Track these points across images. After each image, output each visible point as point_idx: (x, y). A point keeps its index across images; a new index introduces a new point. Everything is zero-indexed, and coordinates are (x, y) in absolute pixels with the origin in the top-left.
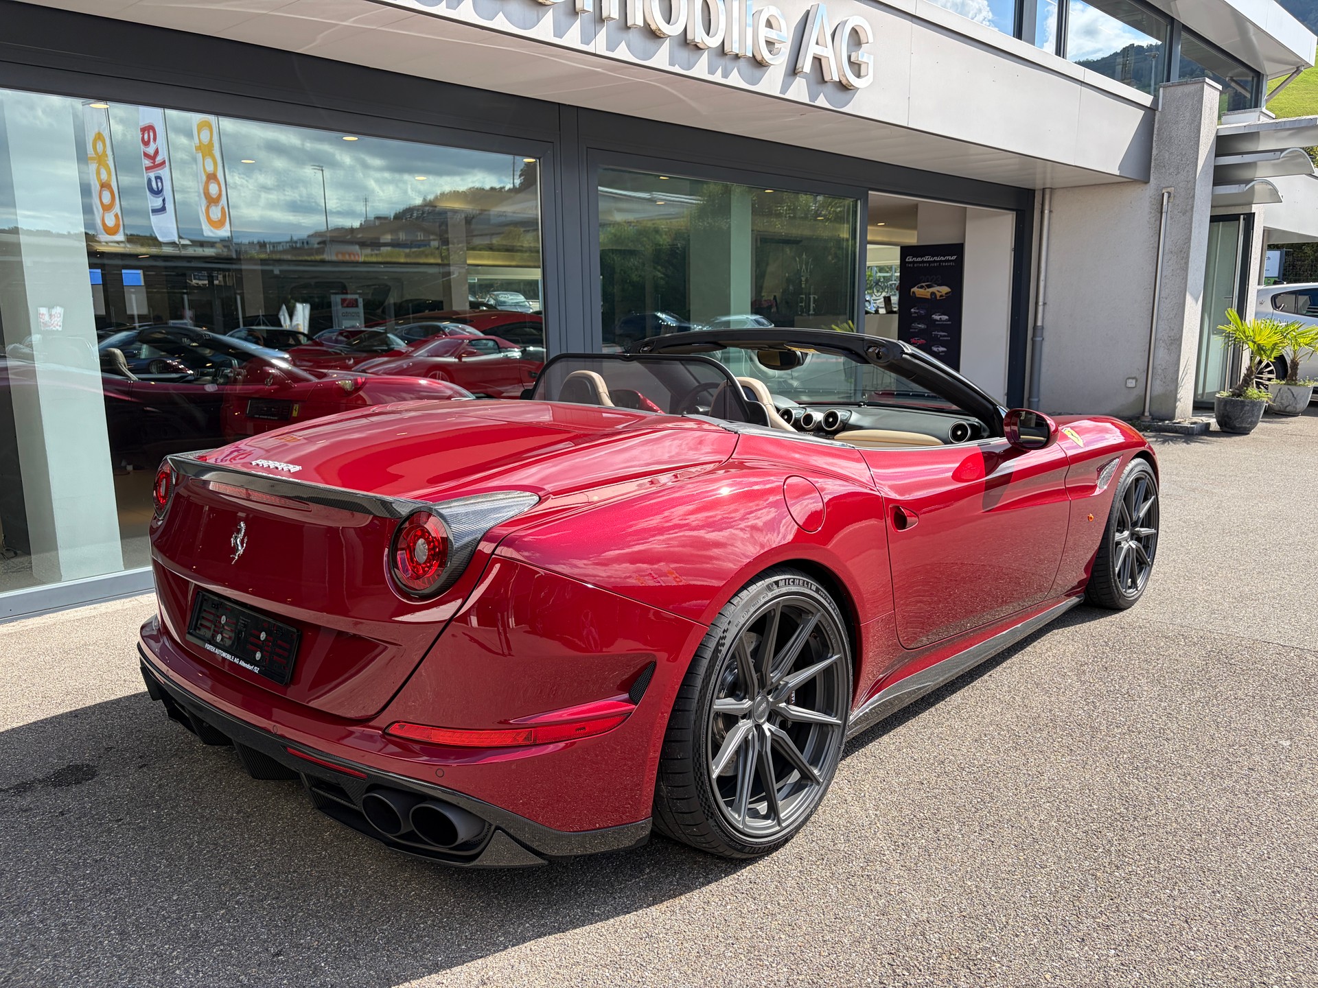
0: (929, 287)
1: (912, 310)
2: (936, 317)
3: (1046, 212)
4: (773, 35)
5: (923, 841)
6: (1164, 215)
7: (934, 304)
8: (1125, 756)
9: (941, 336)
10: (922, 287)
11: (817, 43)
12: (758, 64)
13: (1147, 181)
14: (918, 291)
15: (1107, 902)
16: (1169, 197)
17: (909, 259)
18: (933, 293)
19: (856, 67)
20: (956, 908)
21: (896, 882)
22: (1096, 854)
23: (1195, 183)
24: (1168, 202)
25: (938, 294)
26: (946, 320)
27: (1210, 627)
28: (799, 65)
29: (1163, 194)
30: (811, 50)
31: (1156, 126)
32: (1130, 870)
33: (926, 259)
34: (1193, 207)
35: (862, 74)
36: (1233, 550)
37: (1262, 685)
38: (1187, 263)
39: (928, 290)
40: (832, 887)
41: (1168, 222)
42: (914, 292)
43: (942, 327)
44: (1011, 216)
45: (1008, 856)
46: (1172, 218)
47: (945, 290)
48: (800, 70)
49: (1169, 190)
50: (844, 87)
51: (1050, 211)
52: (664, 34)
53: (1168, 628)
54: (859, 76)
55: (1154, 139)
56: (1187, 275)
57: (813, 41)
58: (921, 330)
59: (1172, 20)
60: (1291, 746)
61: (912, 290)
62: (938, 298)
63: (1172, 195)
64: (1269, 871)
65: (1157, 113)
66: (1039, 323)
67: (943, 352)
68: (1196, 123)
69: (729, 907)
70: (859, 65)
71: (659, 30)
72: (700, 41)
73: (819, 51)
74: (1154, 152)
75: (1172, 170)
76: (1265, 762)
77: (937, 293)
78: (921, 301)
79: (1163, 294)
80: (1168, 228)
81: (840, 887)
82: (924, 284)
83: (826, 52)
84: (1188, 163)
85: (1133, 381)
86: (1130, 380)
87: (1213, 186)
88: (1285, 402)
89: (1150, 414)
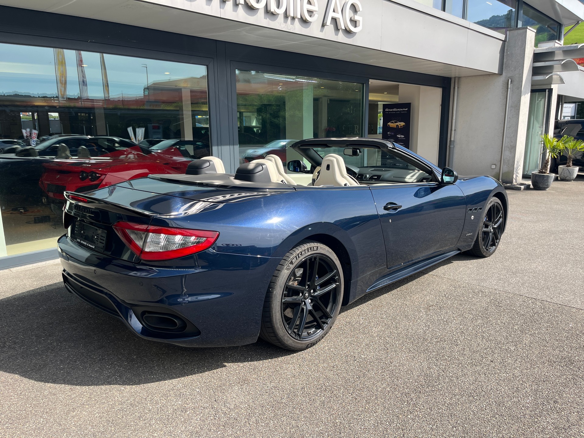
0: (396, 122)
1: (388, 133)
2: (399, 136)
3: (456, 88)
4: (311, 8)
5: (324, 398)
6: (509, 90)
7: (397, 130)
8: (434, 354)
10: (392, 123)
11: (334, 11)
12: (304, 21)
13: (501, 74)
14: (390, 124)
15: (400, 431)
16: (511, 81)
17: (387, 110)
18: (397, 125)
19: (354, 23)
20: (326, 434)
21: (303, 420)
22: (402, 406)
23: (523, 75)
24: (511, 83)
26: (403, 138)
27: (496, 287)
28: (325, 22)
29: (508, 80)
30: (331, 14)
31: (506, 48)
32: (416, 414)
33: (394, 110)
34: (522, 86)
35: (357, 26)
36: (520, 248)
37: (511, 317)
38: (519, 112)
39: (395, 124)
40: (272, 422)
41: (511, 92)
42: (389, 125)
43: (402, 141)
44: (440, 90)
45: (361, 406)
47: (402, 124)
48: (325, 24)
49: (511, 78)
50: (348, 32)
51: (458, 88)
52: (255, 8)
53: (476, 288)
54: (356, 26)
55: (505, 54)
56: (519, 117)
57: (332, 10)
60: (514, 349)
61: (388, 124)
62: (399, 127)
63: (513, 80)
64: (483, 416)
65: (507, 43)
68: (523, 47)
69: (219, 433)
70: (356, 22)
71: (252, 6)
72: (274, 11)
73: (335, 15)
74: (505, 60)
75: (512, 69)
76: (499, 358)
77: (399, 125)
78: (393, 128)
79: (508, 126)
80: (510, 96)
81: (275, 422)
82: (393, 121)
83: (338, 15)
84: (520, 65)
85: (495, 166)
86: (493, 165)
87: (532, 76)
88: (566, 175)
89: (502, 181)
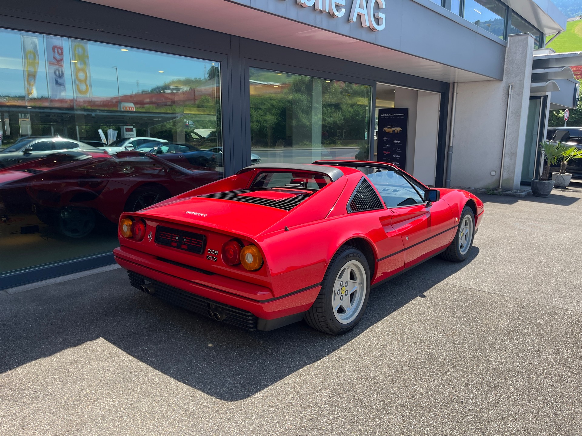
0: (392, 128)
1: (384, 138)
3: (455, 93)
4: (338, 2)
6: (509, 96)
7: (394, 135)
9: (397, 150)
10: (388, 128)
11: (359, 7)
12: (331, 16)
13: (501, 80)
14: (386, 129)
17: (383, 115)
18: (394, 131)
19: (377, 21)
23: (524, 81)
24: (511, 90)
25: (396, 131)
26: (400, 143)
28: (351, 17)
29: (509, 86)
30: (357, 10)
31: (506, 54)
33: (391, 115)
34: (522, 93)
38: (519, 118)
39: (391, 129)
41: (511, 99)
42: (385, 130)
43: (397, 146)
44: (439, 95)
46: (513, 97)
47: (399, 129)
48: (351, 20)
49: (512, 84)
50: (371, 30)
51: (457, 93)
54: (378, 24)
55: (505, 60)
56: (519, 124)
57: (358, 5)
58: (388, 147)
59: (508, 7)
62: (396, 133)
63: (513, 87)
65: (507, 49)
66: (451, 145)
67: (398, 157)
68: (524, 54)
70: (379, 19)
72: (303, 3)
73: (361, 11)
74: (505, 66)
75: (513, 75)
78: (389, 134)
79: (508, 132)
80: (511, 102)
82: (389, 126)
83: (364, 12)
84: (521, 72)
85: (494, 172)
86: (493, 172)
87: (531, 83)
88: (560, 182)
89: (502, 187)
